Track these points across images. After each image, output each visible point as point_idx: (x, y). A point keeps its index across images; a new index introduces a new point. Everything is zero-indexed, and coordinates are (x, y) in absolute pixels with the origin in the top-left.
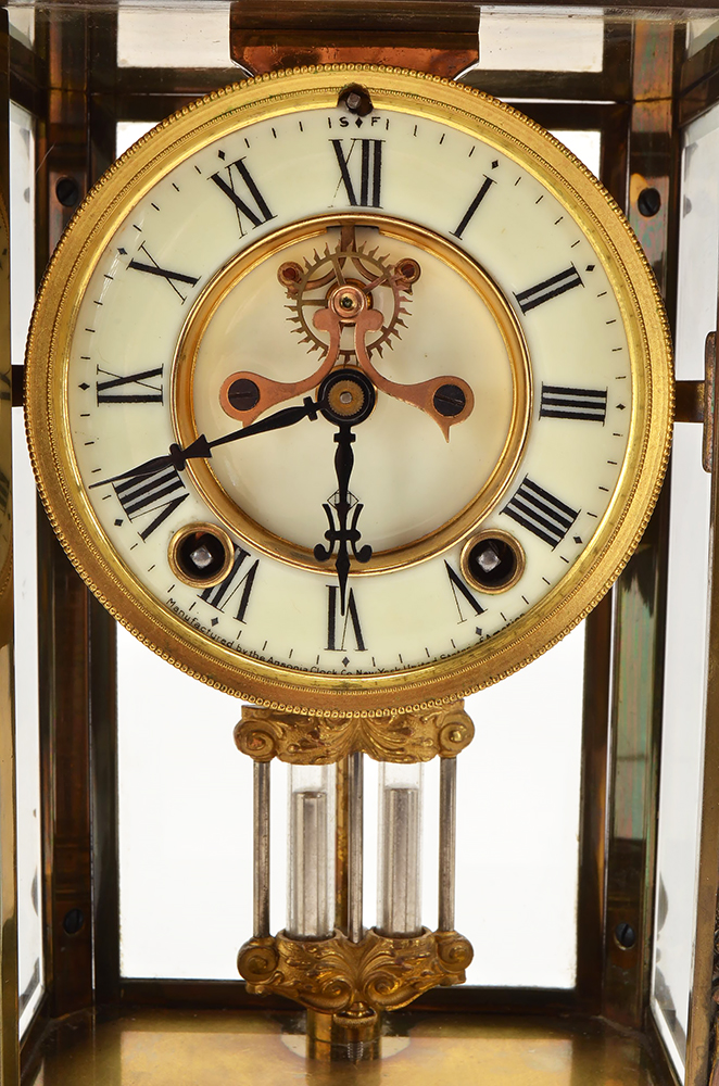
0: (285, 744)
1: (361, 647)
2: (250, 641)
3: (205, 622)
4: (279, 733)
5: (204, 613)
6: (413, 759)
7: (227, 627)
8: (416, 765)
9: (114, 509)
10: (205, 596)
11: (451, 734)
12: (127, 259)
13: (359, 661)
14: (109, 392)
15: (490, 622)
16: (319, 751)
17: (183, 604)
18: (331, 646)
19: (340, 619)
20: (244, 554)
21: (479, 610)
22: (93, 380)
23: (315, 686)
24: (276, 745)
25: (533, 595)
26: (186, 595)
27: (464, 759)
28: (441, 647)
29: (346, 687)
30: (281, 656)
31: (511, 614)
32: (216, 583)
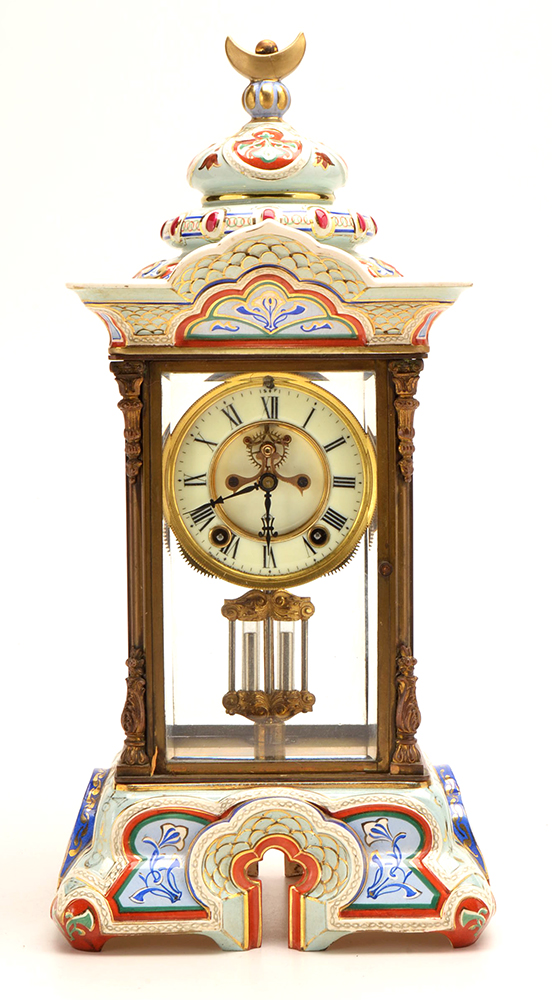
0: (241, 613)
1: (275, 566)
2: (237, 565)
3: (222, 559)
4: (239, 609)
5: (221, 556)
6: (290, 620)
7: (230, 561)
8: (291, 623)
9: (190, 521)
10: (221, 551)
11: (305, 611)
12: (193, 438)
13: (275, 571)
14: (189, 482)
15: (319, 557)
16: (255, 616)
17: (214, 554)
18: (265, 566)
19: (267, 557)
20: (235, 536)
21: (315, 553)
22: (183, 478)
23: (259, 580)
24: (238, 614)
25: (333, 548)
26: (215, 550)
27: (311, 621)
28: (302, 565)
29: (270, 580)
30: (249, 571)
31: (326, 554)
32: (225, 546)
